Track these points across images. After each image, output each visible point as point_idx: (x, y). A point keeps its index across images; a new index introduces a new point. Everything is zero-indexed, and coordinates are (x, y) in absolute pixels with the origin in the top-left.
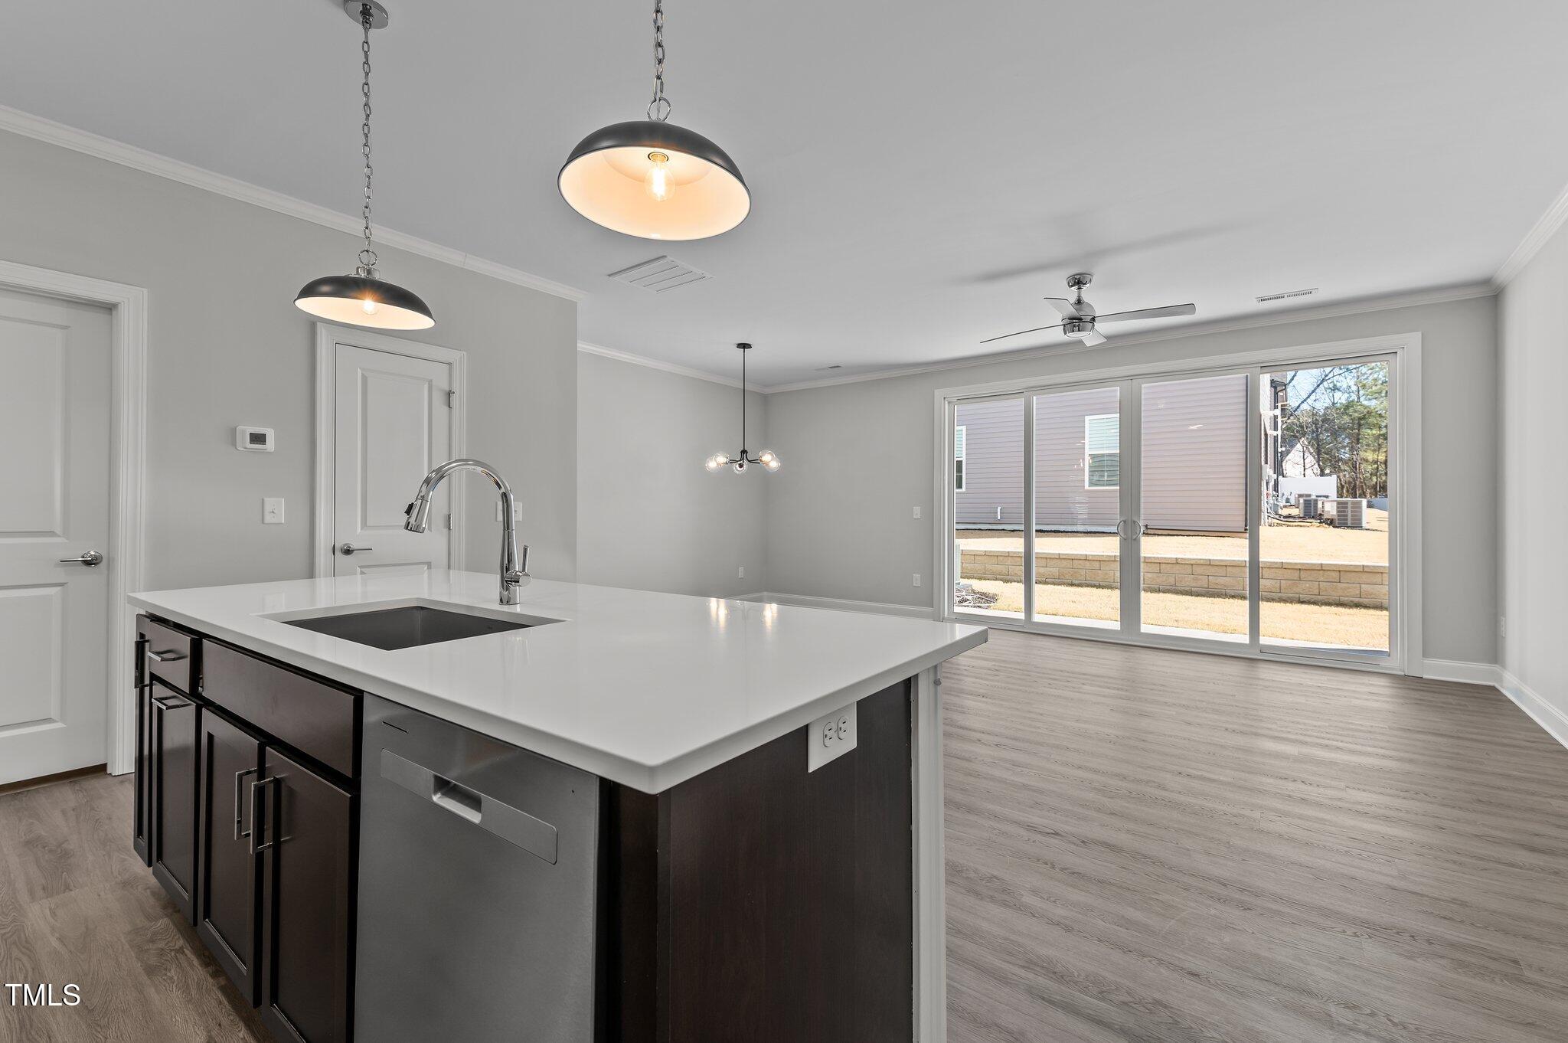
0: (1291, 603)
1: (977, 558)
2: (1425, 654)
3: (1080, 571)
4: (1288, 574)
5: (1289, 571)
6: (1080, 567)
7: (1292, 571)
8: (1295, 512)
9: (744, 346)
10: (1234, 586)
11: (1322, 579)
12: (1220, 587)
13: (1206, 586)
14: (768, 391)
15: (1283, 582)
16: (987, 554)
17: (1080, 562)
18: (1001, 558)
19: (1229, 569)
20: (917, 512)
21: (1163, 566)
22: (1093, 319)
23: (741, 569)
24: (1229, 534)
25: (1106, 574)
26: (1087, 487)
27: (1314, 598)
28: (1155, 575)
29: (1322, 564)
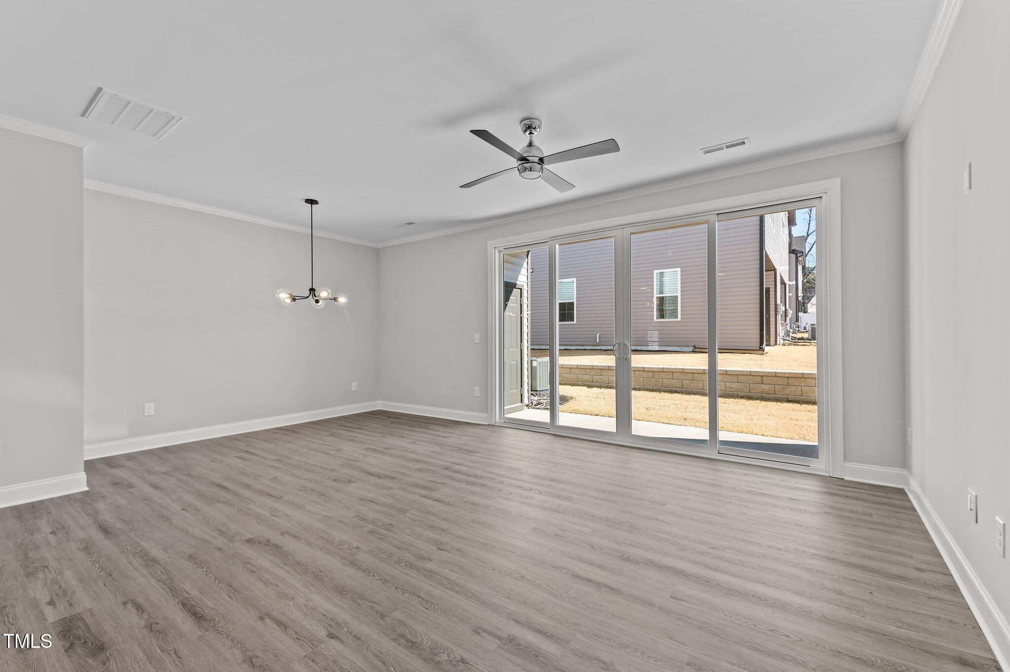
0: (781, 402)
1: (572, 370)
2: (846, 459)
3: (640, 379)
4: (780, 381)
5: (781, 379)
6: (640, 376)
7: (783, 378)
8: (806, 335)
9: (312, 202)
10: (743, 389)
11: (803, 384)
12: (733, 390)
13: (724, 389)
14: (379, 246)
15: (777, 386)
16: (578, 367)
17: (640, 372)
18: (588, 370)
19: (740, 377)
20: (477, 338)
21: (695, 375)
22: (541, 160)
23: (354, 384)
24: (749, 352)
25: (657, 381)
26: (655, 319)
27: (798, 398)
28: (690, 382)
29: (803, 374)
